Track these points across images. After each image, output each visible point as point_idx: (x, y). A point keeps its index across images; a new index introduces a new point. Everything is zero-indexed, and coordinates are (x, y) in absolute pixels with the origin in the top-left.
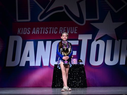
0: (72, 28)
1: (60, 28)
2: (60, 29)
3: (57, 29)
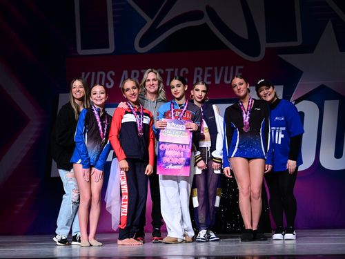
0: (227, 68)
1: (196, 69)
2: (196, 73)
3: (187, 72)
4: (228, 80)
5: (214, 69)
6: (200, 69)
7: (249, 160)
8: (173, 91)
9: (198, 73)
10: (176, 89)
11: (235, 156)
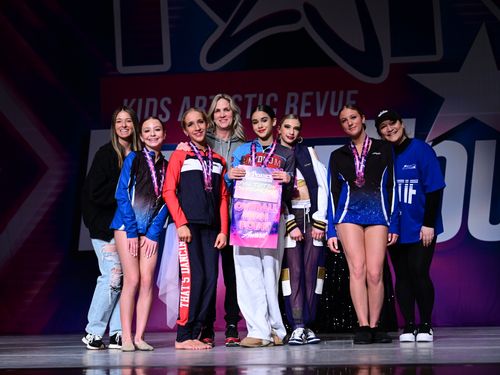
0: (334, 93)
1: (290, 95)
2: (289, 99)
3: (276, 99)
4: (336, 110)
5: (315, 94)
6: (296, 95)
7: (364, 227)
8: (256, 127)
9: (292, 101)
10: (260, 124)
11: (343, 222)
